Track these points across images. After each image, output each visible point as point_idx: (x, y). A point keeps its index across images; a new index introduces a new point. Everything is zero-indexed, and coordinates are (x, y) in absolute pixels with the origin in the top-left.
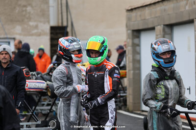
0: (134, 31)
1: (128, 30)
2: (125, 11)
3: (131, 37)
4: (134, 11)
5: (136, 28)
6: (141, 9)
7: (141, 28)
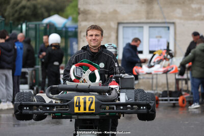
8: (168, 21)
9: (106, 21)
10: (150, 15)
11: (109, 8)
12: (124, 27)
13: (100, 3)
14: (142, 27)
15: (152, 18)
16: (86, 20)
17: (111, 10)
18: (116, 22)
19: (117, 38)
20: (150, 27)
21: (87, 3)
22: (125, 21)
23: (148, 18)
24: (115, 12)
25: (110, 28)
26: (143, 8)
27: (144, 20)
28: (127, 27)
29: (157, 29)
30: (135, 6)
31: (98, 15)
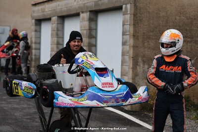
0: (36, 20)
1: (32, 19)
2: (31, 5)
3: (34, 24)
4: (37, 5)
5: (38, 18)
6: (42, 4)
7: (41, 18)
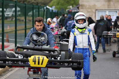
8: (117, 9)
9: (91, 9)
10: (109, 6)
11: (92, 3)
12: (98, 11)
13: (88, 2)
14: (106, 12)
15: (110, 8)
16: (82, 8)
17: (93, 4)
18: (95, 9)
19: (95, 16)
20: (109, 11)
21: (83, 2)
22: (99, 9)
23: (108, 8)
24: (95, 5)
25: (92, 12)
26: (107, 3)
27: (107, 8)
28: (99, 11)
29: (112, 12)
30: (103, 3)
31: (87, 7)
